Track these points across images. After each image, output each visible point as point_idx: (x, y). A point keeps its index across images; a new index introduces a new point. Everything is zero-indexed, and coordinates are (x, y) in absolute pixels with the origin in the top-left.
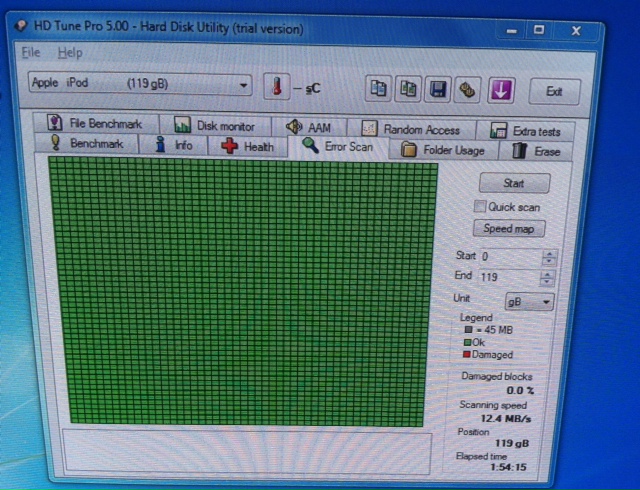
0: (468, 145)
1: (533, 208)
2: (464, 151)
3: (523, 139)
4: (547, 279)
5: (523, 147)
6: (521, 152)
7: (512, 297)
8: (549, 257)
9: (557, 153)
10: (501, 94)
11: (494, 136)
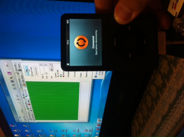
0: (21, 78)
1: (31, 68)
2: (22, 78)
3: (18, 70)
4: (46, 65)
5: (19, 70)
6: (20, 70)
7: (50, 70)
8: (41, 65)
9: (19, 65)
10: (10, 73)
11: (18, 74)
